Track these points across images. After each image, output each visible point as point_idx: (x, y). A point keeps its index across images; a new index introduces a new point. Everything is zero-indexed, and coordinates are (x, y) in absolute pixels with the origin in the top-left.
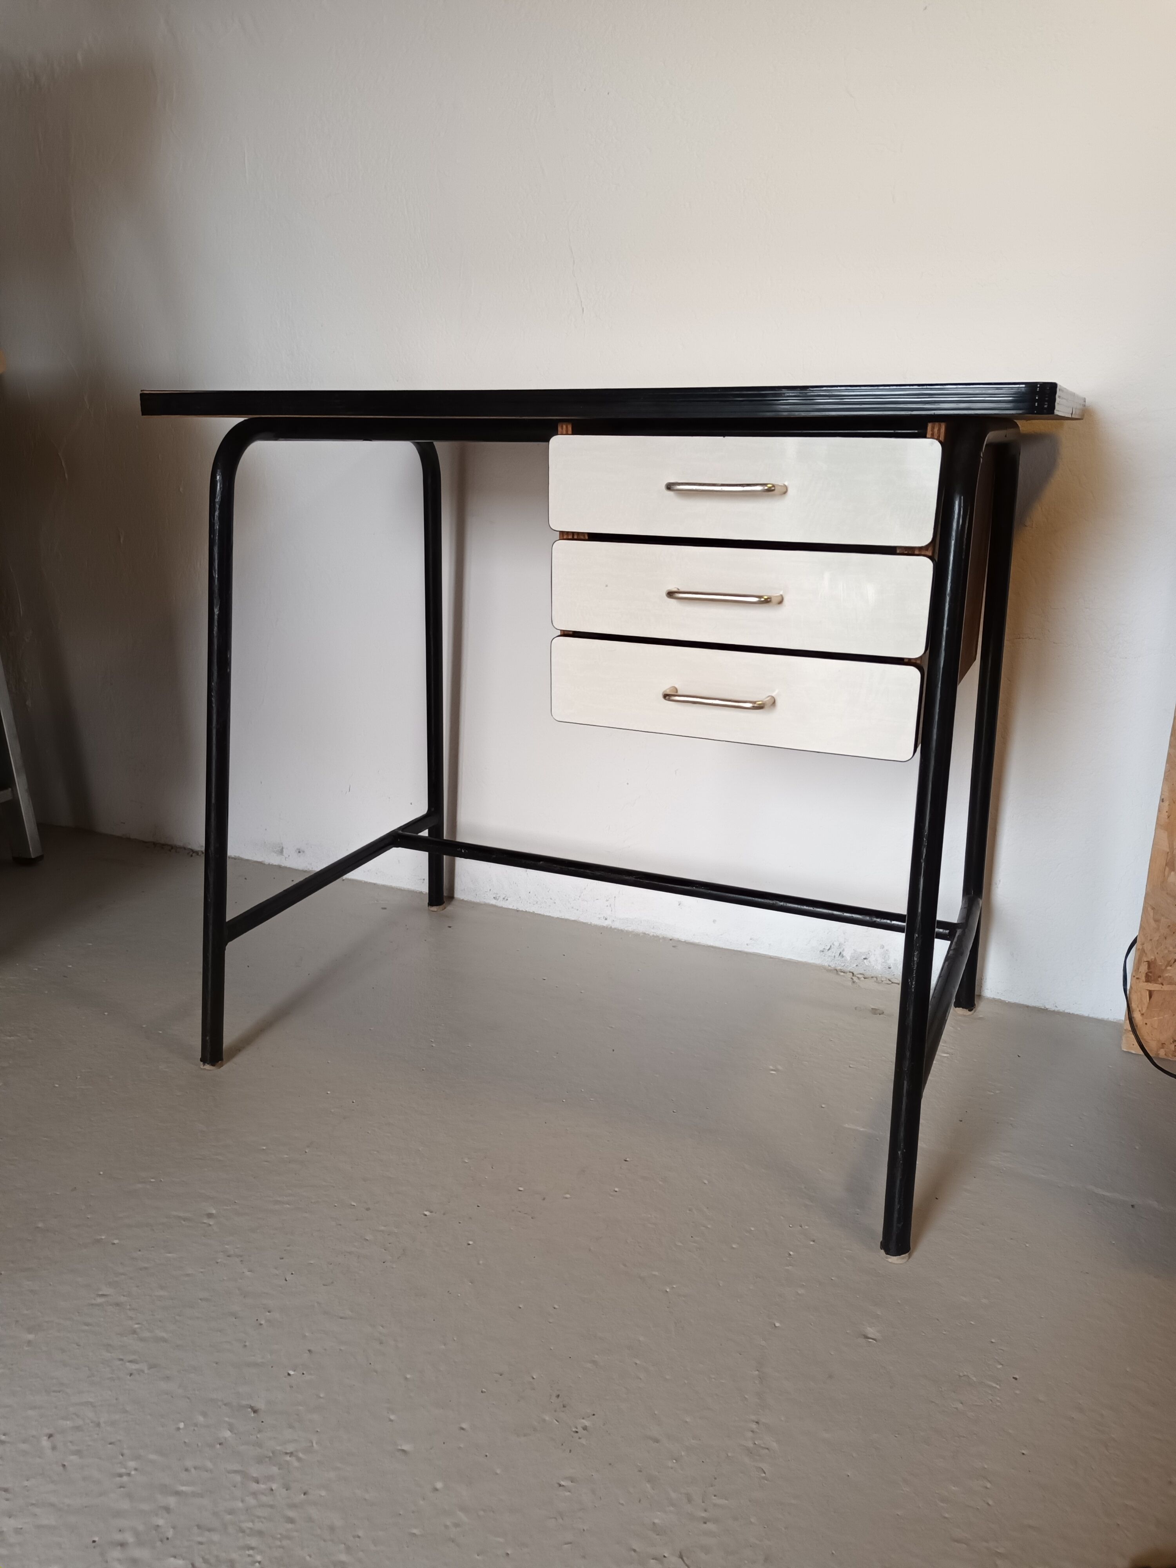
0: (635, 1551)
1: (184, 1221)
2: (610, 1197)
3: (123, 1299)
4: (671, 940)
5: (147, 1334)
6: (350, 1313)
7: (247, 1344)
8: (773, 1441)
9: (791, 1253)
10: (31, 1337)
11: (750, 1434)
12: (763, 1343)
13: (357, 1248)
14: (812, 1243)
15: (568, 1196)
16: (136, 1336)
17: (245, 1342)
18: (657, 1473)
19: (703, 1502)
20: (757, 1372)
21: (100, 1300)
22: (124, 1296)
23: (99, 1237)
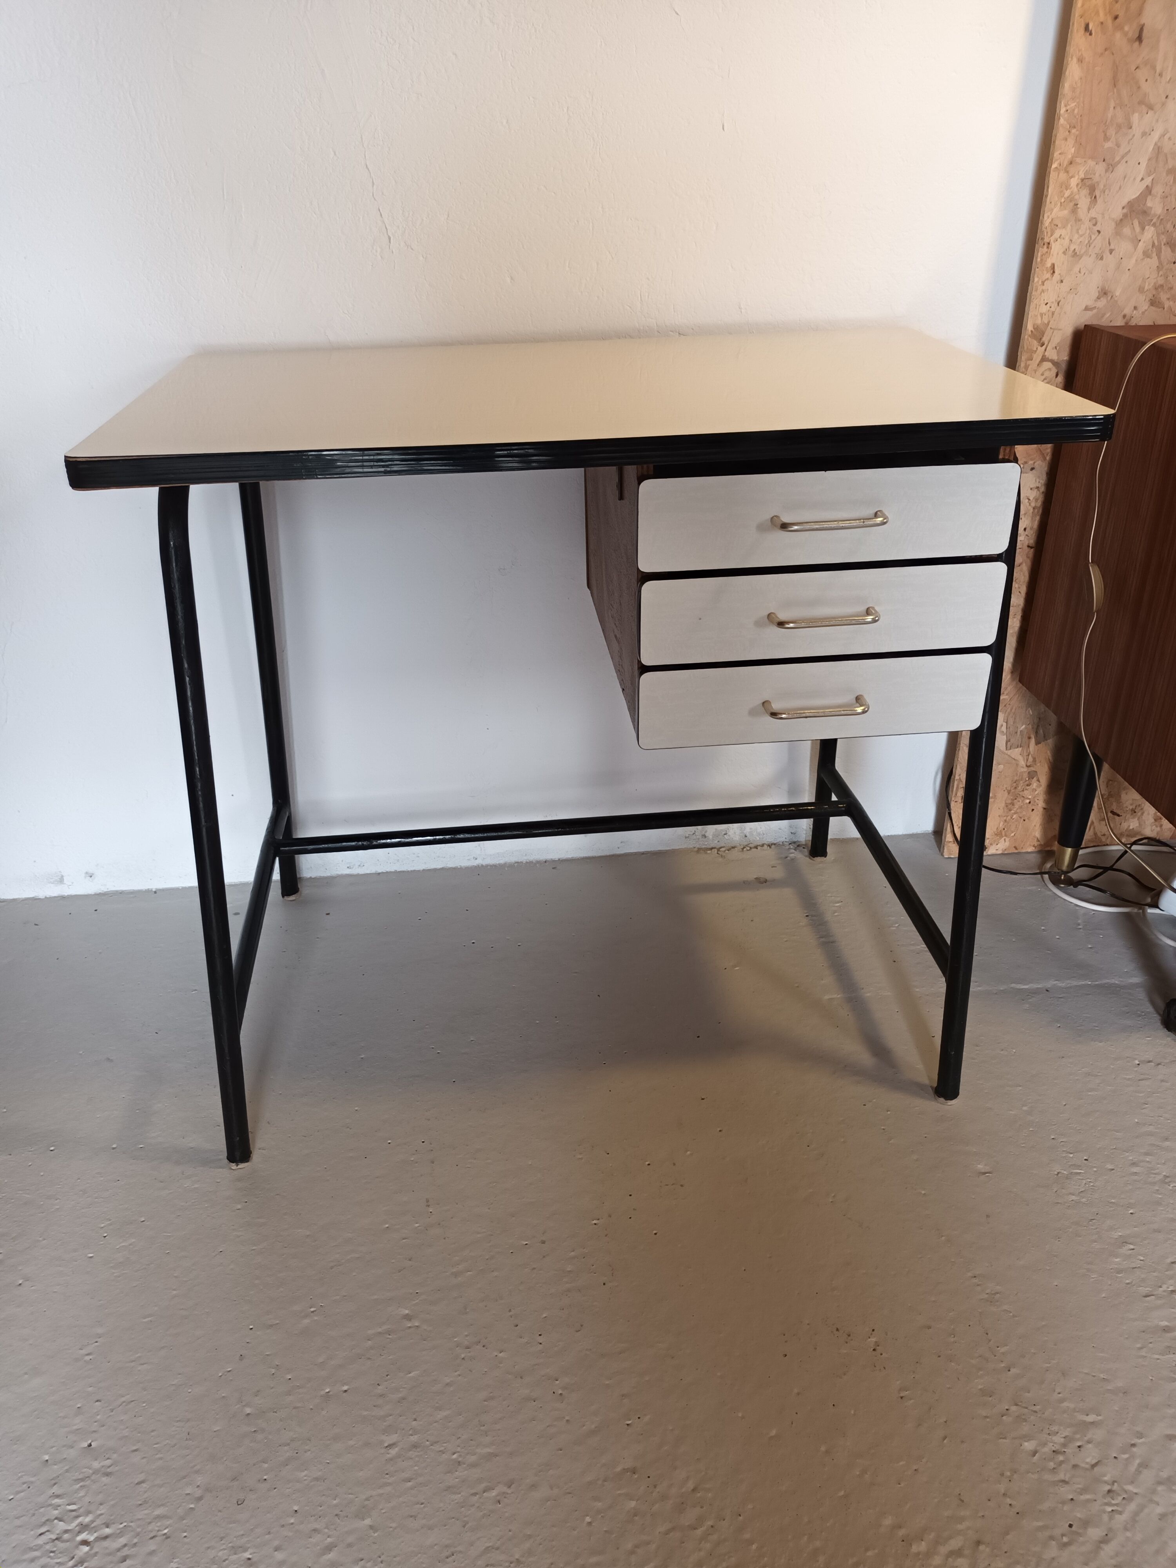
0: (986, 1417)
1: (389, 1335)
2: (722, 1139)
3: (414, 1438)
4: (545, 862)
5: (472, 1459)
6: (622, 1345)
7: (567, 1418)
8: (996, 1285)
9: (883, 1128)
10: (368, 1522)
11: (979, 1288)
12: (927, 1212)
13: (571, 1283)
14: (889, 1113)
15: (689, 1153)
16: (465, 1466)
17: (564, 1417)
18: (950, 1352)
19: (995, 1356)
20: (943, 1238)
21: (393, 1452)
22: (412, 1435)
23: (323, 1393)
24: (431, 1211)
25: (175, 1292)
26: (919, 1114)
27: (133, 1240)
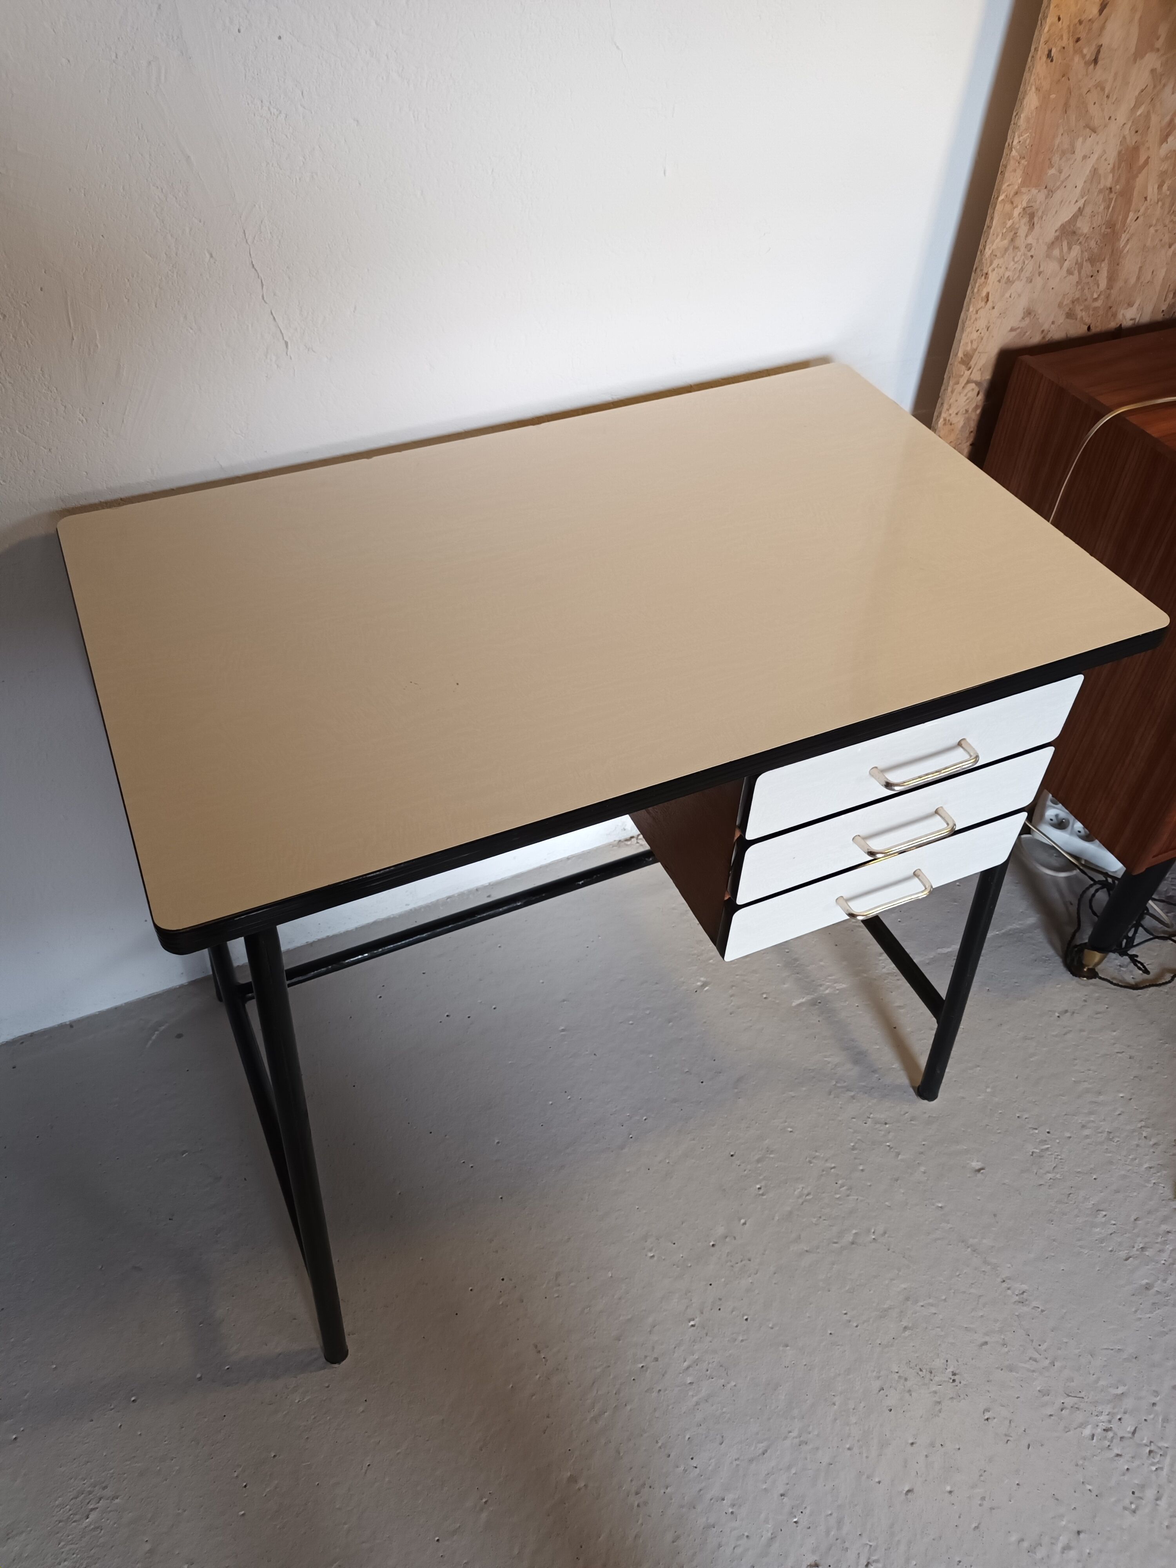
2: (765, 1197)
6: (762, 1444)
7: (746, 1534)
8: (1021, 1285)
9: (888, 1144)
11: (1009, 1292)
12: (949, 1226)
14: (887, 1126)
15: (743, 1221)
17: (743, 1535)
18: (1008, 1362)
19: (1040, 1355)
20: (969, 1250)
24: (543, 1356)
25: (346, 1526)
26: (911, 1121)
27: (276, 1482)
